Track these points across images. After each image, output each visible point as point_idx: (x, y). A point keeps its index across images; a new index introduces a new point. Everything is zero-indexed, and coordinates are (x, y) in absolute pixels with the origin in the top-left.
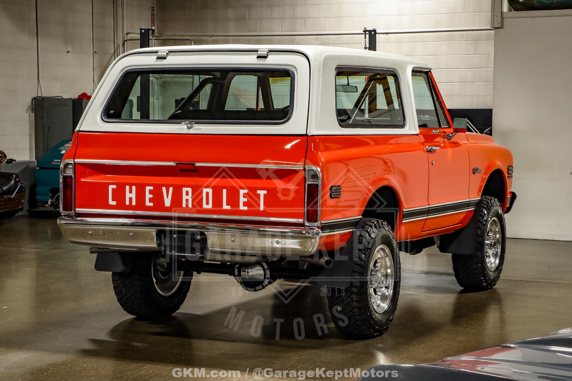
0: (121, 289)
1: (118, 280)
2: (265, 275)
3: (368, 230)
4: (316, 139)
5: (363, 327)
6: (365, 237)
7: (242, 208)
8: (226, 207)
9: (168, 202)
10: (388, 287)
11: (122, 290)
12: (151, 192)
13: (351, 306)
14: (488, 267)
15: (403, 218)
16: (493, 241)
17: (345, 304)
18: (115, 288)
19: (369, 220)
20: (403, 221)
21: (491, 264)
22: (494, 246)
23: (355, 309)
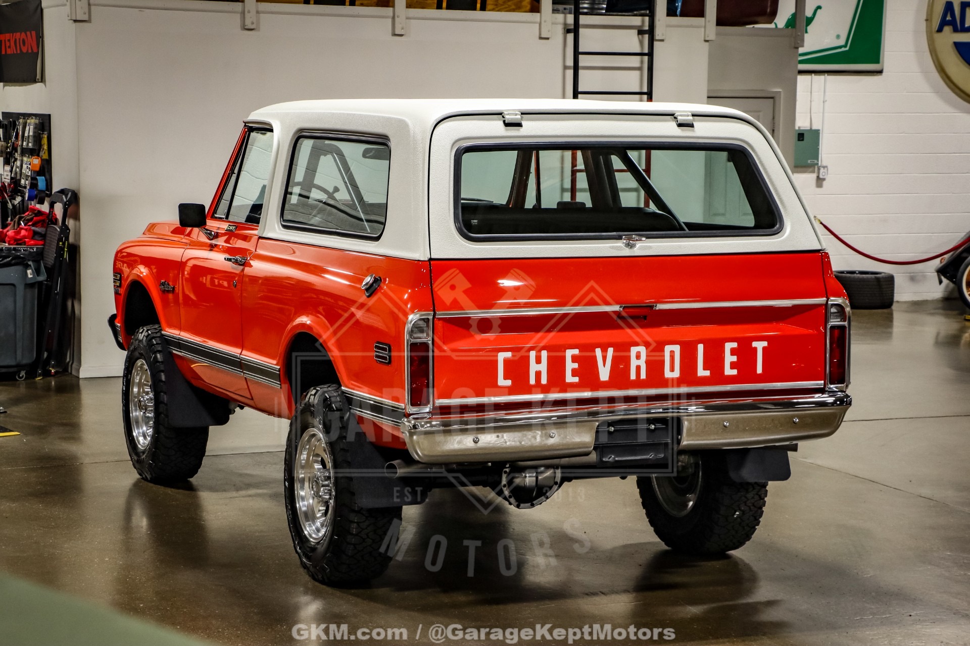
7: (729, 371)
8: (702, 372)
9: (604, 374)
12: (574, 359)
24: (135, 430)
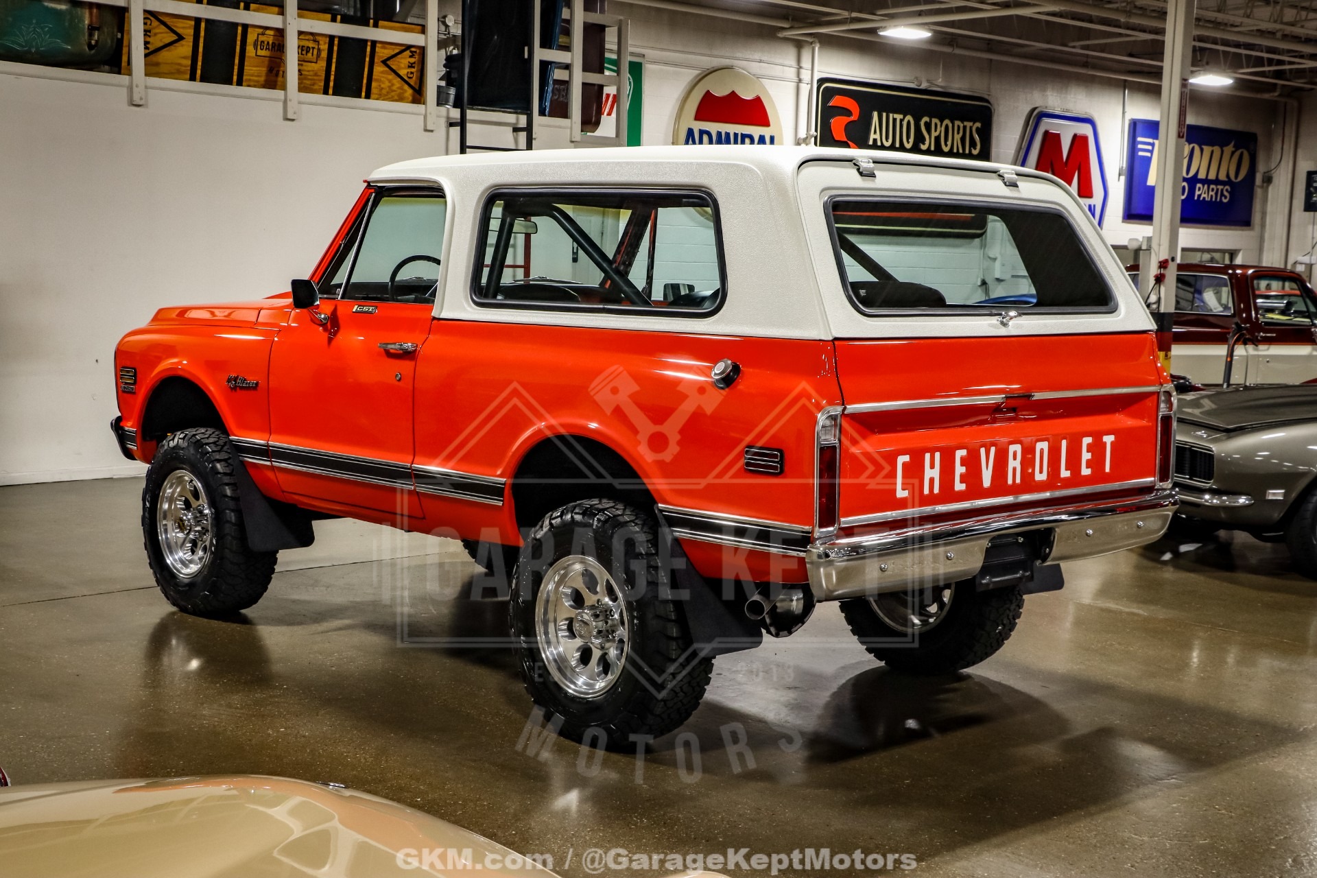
7: (1085, 471)
8: (1065, 473)
12: (963, 461)
24: (168, 557)
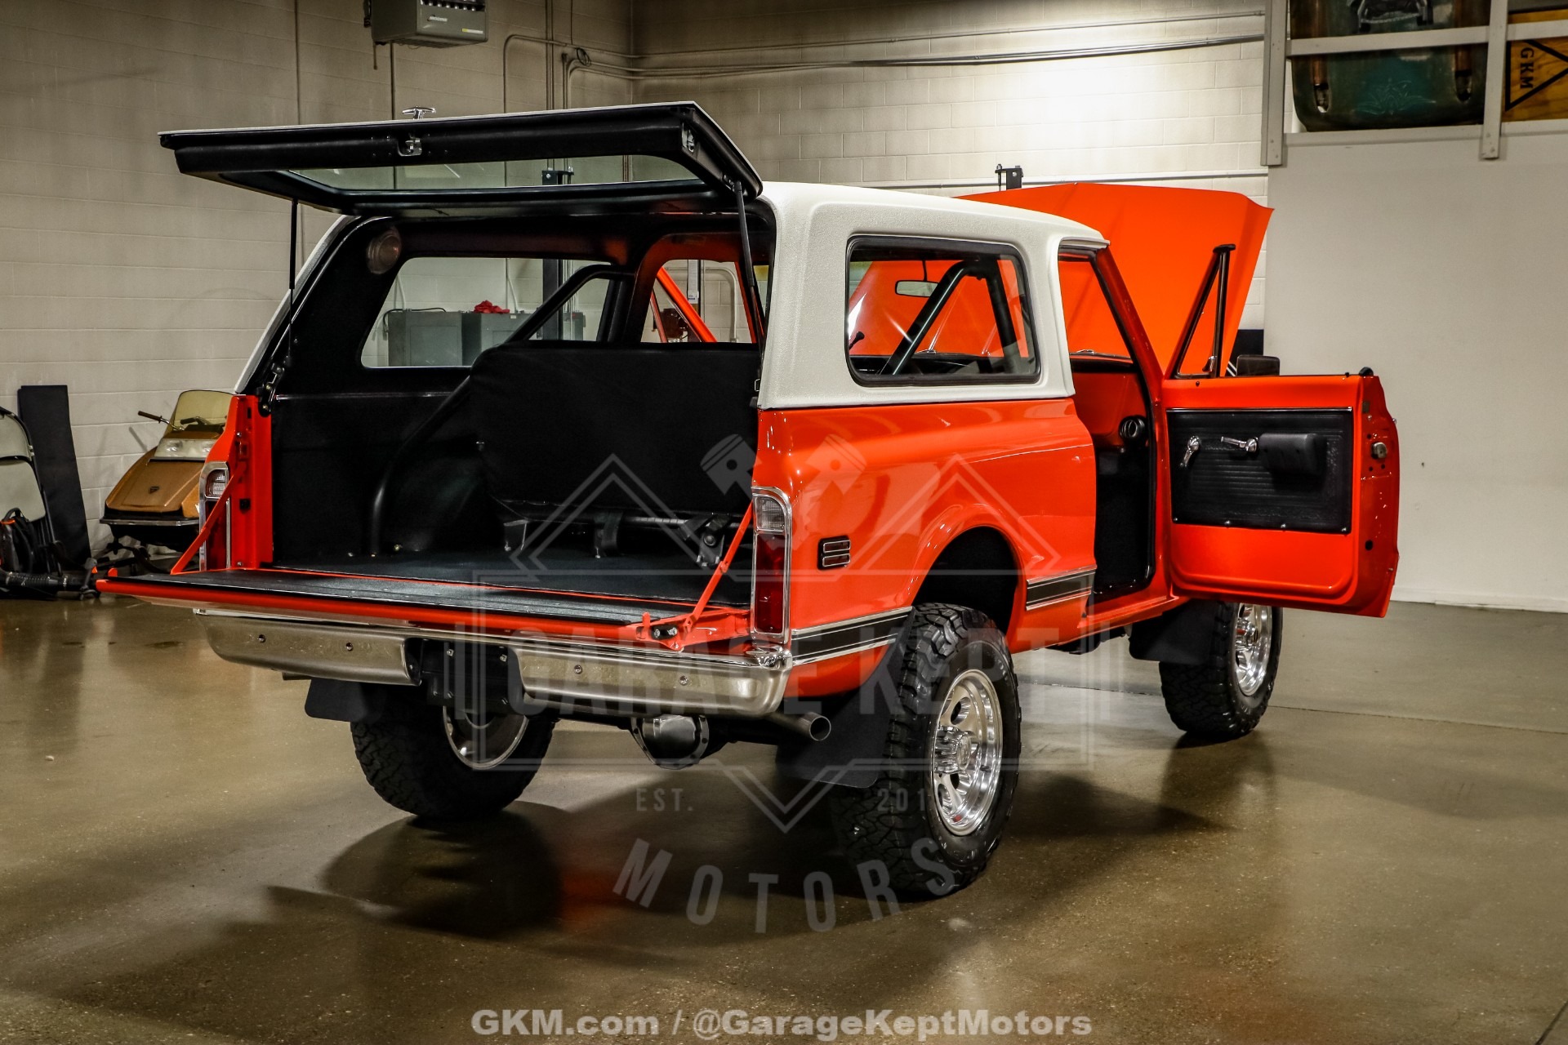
0: (371, 758)
1: (363, 737)
2: (698, 731)
3: (932, 636)
4: (781, 418)
5: (917, 875)
6: (924, 655)
10: (987, 767)
11: (373, 759)
13: (886, 826)
14: (1239, 685)
15: (1027, 601)
16: (1253, 629)
17: (869, 821)
18: (360, 754)
19: (938, 610)
20: (1028, 608)
21: (1248, 680)
22: (1255, 640)
23: (896, 833)
